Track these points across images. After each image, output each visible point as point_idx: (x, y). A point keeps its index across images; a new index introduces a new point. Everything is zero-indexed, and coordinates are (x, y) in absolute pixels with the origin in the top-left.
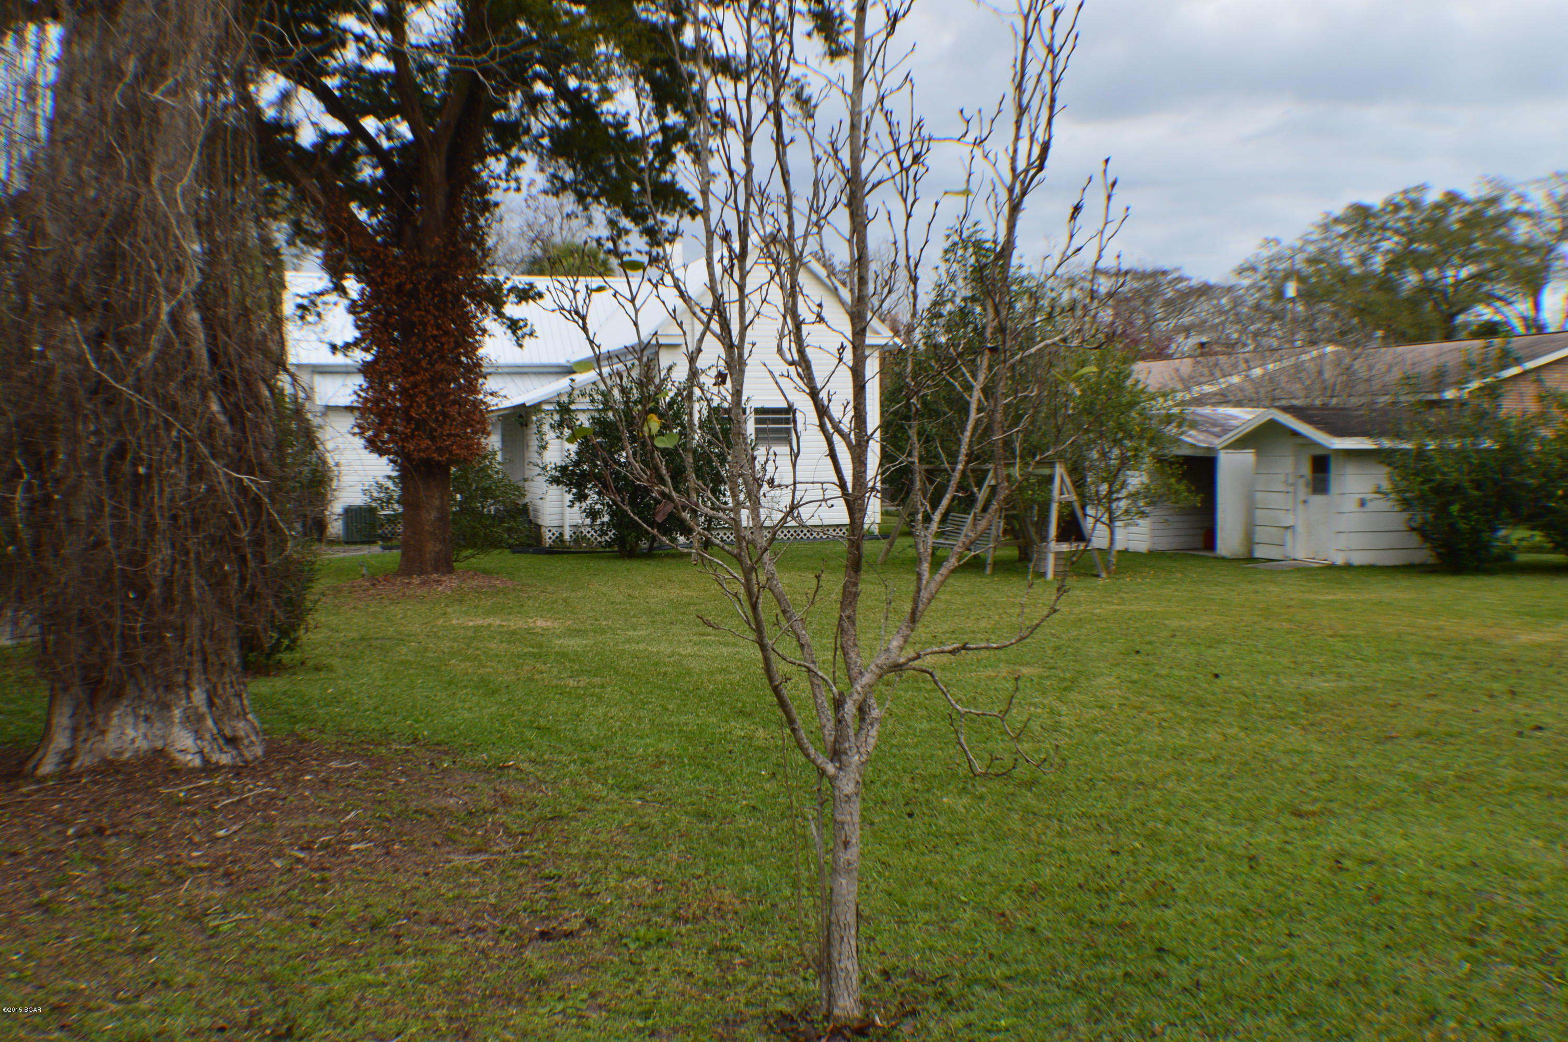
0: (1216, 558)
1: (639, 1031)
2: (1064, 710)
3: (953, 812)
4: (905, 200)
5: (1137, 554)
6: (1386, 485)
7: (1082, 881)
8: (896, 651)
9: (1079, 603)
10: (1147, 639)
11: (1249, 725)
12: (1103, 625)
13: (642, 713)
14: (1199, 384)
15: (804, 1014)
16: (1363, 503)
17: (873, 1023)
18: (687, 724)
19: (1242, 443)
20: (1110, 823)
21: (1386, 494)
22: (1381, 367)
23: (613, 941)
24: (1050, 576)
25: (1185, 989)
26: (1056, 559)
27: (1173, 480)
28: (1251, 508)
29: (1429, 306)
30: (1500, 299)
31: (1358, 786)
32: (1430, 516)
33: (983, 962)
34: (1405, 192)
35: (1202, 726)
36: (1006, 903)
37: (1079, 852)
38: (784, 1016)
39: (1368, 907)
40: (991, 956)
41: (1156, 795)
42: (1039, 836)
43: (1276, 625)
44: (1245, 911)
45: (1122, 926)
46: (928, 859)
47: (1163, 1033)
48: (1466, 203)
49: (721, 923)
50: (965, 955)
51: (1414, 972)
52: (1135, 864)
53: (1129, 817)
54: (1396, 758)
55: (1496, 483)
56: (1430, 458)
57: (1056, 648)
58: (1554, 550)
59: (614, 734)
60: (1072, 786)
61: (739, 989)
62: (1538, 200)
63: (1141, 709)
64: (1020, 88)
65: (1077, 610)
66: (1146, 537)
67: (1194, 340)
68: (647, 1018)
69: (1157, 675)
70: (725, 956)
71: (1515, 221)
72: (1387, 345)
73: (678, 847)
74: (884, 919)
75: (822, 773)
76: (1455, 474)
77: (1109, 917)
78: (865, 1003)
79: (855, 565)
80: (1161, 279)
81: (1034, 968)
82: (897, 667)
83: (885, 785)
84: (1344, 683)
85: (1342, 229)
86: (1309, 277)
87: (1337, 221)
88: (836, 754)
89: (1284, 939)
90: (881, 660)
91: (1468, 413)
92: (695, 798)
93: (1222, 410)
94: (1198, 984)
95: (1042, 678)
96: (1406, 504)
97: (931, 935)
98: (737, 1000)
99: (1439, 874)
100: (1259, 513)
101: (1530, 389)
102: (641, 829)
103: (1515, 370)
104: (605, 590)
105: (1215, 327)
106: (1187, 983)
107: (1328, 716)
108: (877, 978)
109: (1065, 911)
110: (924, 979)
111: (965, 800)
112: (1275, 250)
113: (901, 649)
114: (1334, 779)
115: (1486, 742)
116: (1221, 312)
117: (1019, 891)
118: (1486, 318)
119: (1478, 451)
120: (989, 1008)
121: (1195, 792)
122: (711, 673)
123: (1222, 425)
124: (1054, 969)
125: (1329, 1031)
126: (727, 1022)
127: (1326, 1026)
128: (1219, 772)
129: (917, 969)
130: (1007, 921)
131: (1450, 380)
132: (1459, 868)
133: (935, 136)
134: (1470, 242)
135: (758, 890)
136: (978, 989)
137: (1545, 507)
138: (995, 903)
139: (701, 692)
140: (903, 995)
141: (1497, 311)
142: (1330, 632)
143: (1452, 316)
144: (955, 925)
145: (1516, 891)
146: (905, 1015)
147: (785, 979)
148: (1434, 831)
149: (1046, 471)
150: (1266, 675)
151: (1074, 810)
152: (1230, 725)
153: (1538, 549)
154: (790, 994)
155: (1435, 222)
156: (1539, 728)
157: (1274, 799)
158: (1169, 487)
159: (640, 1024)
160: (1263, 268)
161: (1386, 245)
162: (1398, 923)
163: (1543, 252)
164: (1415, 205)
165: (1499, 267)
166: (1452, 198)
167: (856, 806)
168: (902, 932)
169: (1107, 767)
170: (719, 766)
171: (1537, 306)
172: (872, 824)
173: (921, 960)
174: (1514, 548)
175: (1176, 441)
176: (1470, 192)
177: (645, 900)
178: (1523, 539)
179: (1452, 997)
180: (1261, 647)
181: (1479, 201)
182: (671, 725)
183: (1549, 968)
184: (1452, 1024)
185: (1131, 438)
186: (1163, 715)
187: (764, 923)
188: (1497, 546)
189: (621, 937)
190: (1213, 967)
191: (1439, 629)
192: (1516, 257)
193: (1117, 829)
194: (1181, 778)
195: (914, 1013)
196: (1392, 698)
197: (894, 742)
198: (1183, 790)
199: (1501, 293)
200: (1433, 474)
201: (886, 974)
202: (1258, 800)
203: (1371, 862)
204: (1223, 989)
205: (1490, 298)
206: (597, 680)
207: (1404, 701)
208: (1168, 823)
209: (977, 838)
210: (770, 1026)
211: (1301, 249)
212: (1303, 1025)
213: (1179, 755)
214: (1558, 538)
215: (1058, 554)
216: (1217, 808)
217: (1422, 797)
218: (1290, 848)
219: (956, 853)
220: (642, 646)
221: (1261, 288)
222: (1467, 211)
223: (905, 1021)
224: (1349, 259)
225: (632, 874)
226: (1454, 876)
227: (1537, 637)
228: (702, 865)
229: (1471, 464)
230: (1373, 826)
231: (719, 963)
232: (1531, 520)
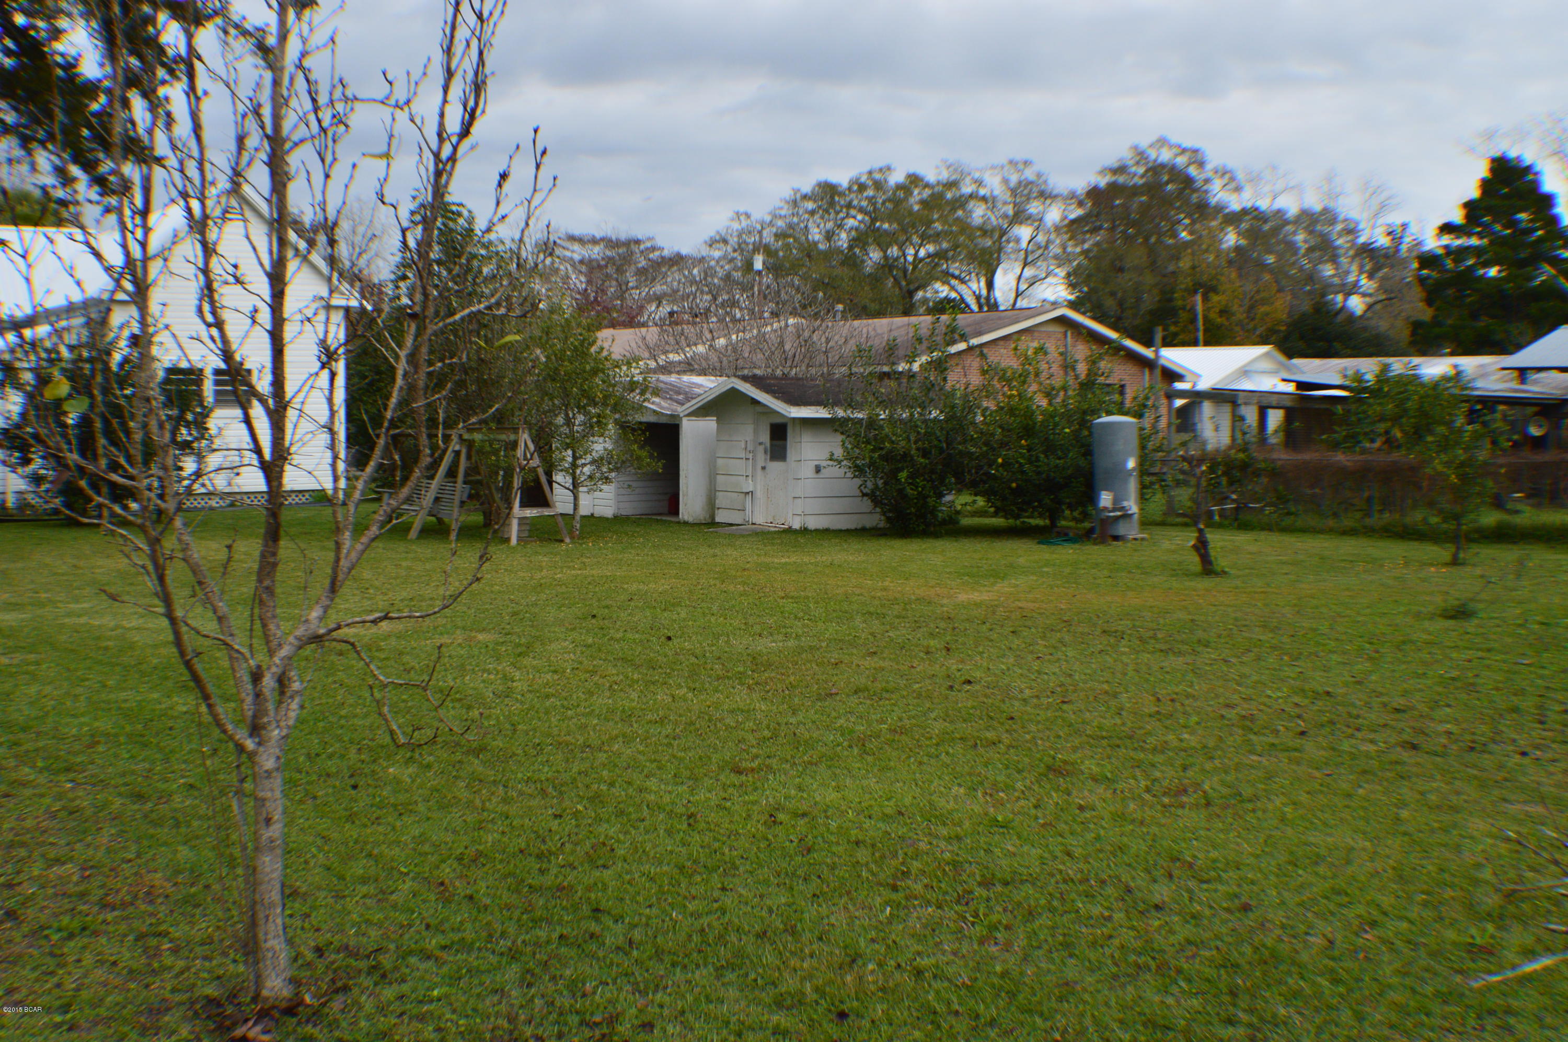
0: (679, 523)
1: (57, 1026)
2: (517, 675)
3: (398, 782)
4: (323, 160)
5: (602, 519)
6: (839, 452)
7: (523, 846)
8: (316, 622)
9: (541, 569)
10: (604, 603)
11: (697, 685)
12: (564, 589)
13: (79, 690)
14: (665, 352)
15: (232, 996)
16: (818, 470)
17: (301, 1002)
18: (126, 701)
19: (704, 410)
20: (554, 787)
21: (840, 462)
22: (837, 339)
23: (34, 933)
24: (514, 541)
25: (618, 948)
26: (519, 525)
27: (635, 447)
28: (712, 475)
29: (890, 282)
30: (956, 277)
31: (796, 742)
32: (880, 483)
33: (418, 932)
34: (870, 173)
35: (652, 688)
36: (447, 871)
37: (522, 817)
38: (210, 1001)
39: (799, 859)
40: (428, 926)
41: (602, 757)
42: (483, 802)
43: (731, 588)
44: (681, 868)
45: (560, 888)
46: (369, 831)
47: (594, 993)
48: (927, 185)
49: (150, 909)
50: (402, 927)
51: (839, 919)
52: (577, 826)
53: (574, 780)
54: (834, 714)
55: (941, 451)
56: (882, 427)
57: (514, 614)
58: (995, 514)
59: (47, 713)
60: (520, 752)
61: (167, 976)
62: (994, 185)
63: (594, 672)
64: (448, 51)
65: (538, 576)
66: (611, 503)
67: (666, 309)
68: (67, 1012)
69: (612, 638)
70: (153, 942)
71: (972, 203)
72: (844, 318)
73: (109, 831)
74: (322, 894)
75: (240, 748)
76: (903, 443)
77: (548, 880)
78: (294, 981)
79: (273, 534)
80: (634, 248)
81: (469, 935)
82: (317, 639)
83: (330, 757)
84: (791, 643)
85: (810, 205)
86: (777, 251)
87: (805, 197)
88: (256, 729)
89: (716, 894)
90: (300, 632)
91: (916, 385)
92: (129, 779)
93: (685, 378)
94: (631, 942)
95: (497, 644)
96: (859, 471)
97: (369, 909)
98: (163, 987)
99: (867, 824)
100: (720, 479)
101: (974, 363)
102: (71, 813)
103: (962, 346)
104: (48, 560)
105: (686, 297)
106: (621, 940)
107: (773, 675)
108: (309, 956)
109: (505, 877)
110: (357, 954)
111: (411, 770)
112: (744, 223)
113: (321, 619)
114: (775, 736)
115: (919, 696)
116: (693, 282)
117: (460, 859)
118: (943, 295)
119: (925, 421)
120: (422, 978)
121: (640, 753)
122: (156, 646)
123: (686, 393)
124: (490, 936)
125: (756, 980)
126: (151, 1011)
127: (753, 976)
128: (664, 732)
129: (351, 943)
130: (446, 890)
131: (901, 352)
132: (886, 818)
133: (359, 96)
134: (929, 223)
135: (192, 871)
136: (413, 960)
137: (987, 474)
138: (436, 873)
139: (144, 667)
140: (335, 971)
141: (953, 288)
142: (782, 594)
143: (911, 294)
144: (393, 897)
145: (937, 837)
146: (337, 991)
147: (214, 962)
148: (865, 782)
149: (512, 437)
150: (717, 637)
151: (520, 775)
152: (679, 686)
153: (982, 513)
154: (219, 978)
155: (897, 202)
156: (969, 682)
157: (715, 758)
158: (632, 452)
159: (58, 1019)
160: (733, 241)
161: (851, 222)
162: (826, 872)
163: (996, 235)
164: (879, 185)
165: (955, 247)
166: (914, 180)
167: (277, 782)
168: (339, 907)
169: (555, 731)
170: (158, 745)
171: (990, 285)
172: (315, 798)
173: (356, 935)
174: (958, 512)
175: (640, 408)
176: (932, 174)
177: (72, 889)
178: (966, 504)
179: (873, 940)
180: (715, 609)
181: (938, 183)
182: (108, 702)
183: (965, 908)
184: (871, 967)
185: (595, 405)
186: (615, 678)
187: (197, 906)
188: (943, 512)
189: (42, 928)
190: (647, 925)
191: (885, 589)
192: (971, 238)
193: (561, 793)
194: (628, 740)
195: (345, 989)
196: (835, 656)
197: (343, 713)
198: (629, 751)
199: (957, 273)
200: (883, 442)
201: (319, 951)
202: (700, 758)
203: (804, 815)
204: (655, 945)
205: (946, 277)
206: (32, 657)
207: (846, 659)
208: (612, 785)
209: (421, 808)
210: (196, 1013)
211: (771, 224)
212: (731, 976)
213: (627, 717)
214: (999, 504)
215: (522, 520)
216: (659, 768)
217: (856, 751)
218: (728, 804)
219: (398, 824)
220: (83, 620)
221: (732, 260)
222: (927, 193)
223: (336, 997)
224: (816, 234)
225: (58, 861)
226: (881, 825)
227: (976, 596)
228: (134, 848)
229: (918, 433)
230: (808, 780)
231: (146, 950)
232: (974, 487)
